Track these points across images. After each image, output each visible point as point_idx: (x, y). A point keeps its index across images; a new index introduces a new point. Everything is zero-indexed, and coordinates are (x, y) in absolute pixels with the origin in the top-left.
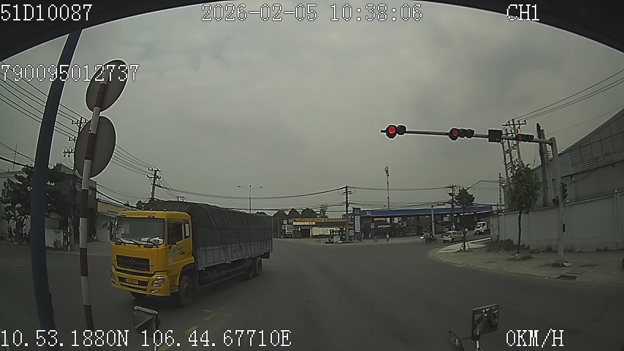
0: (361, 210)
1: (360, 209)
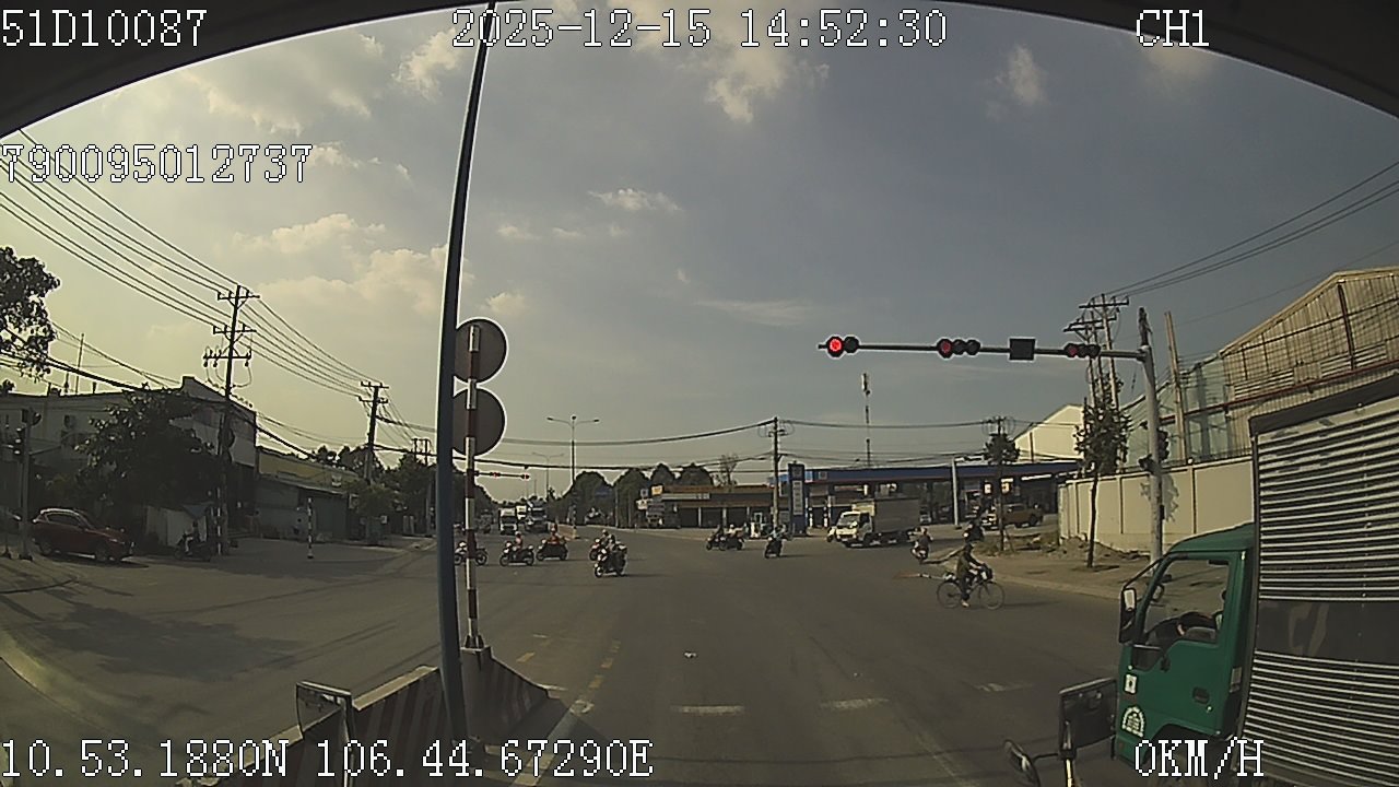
0: (805, 468)
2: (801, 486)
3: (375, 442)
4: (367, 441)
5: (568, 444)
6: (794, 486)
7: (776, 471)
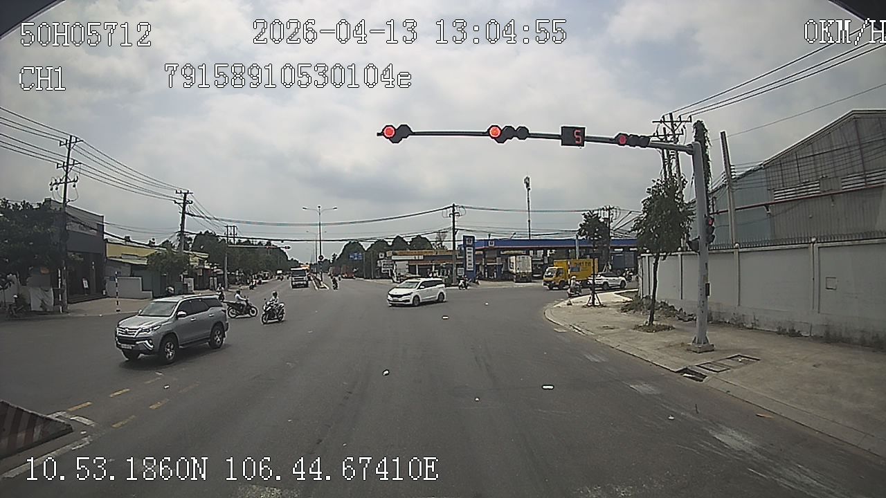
0: (476, 239)
1: (473, 237)
2: (472, 251)
3: (185, 230)
4: (180, 230)
5: (317, 225)
6: (467, 251)
7: (454, 241)
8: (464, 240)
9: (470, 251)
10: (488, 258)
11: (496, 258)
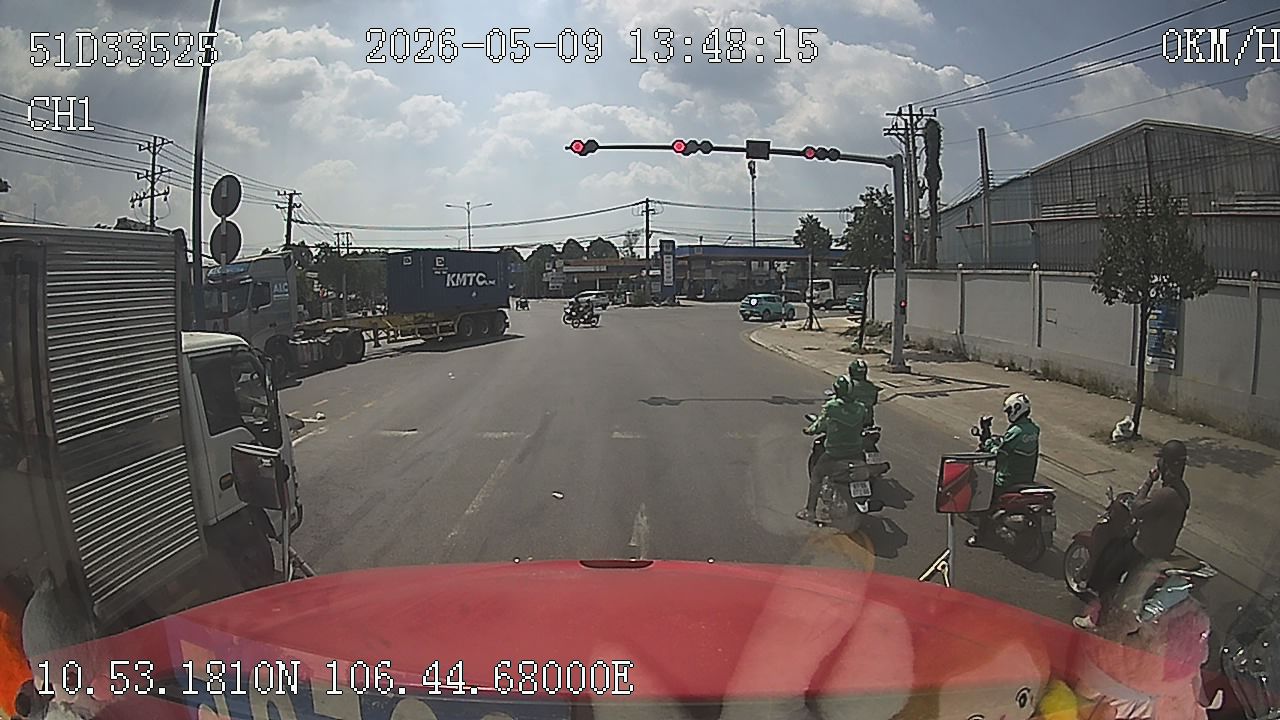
0: (677, 244)
1: (673, 242)
2: (671, 260)
3: (292, 242)
4: (285, 242)
6: (665, 260)
7: (648, 247)
8: (661, 246)
9: (668, 260)
10: (694, 270)
11: (703, 271)
